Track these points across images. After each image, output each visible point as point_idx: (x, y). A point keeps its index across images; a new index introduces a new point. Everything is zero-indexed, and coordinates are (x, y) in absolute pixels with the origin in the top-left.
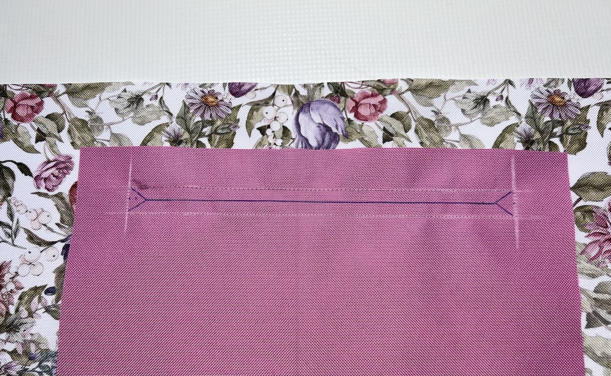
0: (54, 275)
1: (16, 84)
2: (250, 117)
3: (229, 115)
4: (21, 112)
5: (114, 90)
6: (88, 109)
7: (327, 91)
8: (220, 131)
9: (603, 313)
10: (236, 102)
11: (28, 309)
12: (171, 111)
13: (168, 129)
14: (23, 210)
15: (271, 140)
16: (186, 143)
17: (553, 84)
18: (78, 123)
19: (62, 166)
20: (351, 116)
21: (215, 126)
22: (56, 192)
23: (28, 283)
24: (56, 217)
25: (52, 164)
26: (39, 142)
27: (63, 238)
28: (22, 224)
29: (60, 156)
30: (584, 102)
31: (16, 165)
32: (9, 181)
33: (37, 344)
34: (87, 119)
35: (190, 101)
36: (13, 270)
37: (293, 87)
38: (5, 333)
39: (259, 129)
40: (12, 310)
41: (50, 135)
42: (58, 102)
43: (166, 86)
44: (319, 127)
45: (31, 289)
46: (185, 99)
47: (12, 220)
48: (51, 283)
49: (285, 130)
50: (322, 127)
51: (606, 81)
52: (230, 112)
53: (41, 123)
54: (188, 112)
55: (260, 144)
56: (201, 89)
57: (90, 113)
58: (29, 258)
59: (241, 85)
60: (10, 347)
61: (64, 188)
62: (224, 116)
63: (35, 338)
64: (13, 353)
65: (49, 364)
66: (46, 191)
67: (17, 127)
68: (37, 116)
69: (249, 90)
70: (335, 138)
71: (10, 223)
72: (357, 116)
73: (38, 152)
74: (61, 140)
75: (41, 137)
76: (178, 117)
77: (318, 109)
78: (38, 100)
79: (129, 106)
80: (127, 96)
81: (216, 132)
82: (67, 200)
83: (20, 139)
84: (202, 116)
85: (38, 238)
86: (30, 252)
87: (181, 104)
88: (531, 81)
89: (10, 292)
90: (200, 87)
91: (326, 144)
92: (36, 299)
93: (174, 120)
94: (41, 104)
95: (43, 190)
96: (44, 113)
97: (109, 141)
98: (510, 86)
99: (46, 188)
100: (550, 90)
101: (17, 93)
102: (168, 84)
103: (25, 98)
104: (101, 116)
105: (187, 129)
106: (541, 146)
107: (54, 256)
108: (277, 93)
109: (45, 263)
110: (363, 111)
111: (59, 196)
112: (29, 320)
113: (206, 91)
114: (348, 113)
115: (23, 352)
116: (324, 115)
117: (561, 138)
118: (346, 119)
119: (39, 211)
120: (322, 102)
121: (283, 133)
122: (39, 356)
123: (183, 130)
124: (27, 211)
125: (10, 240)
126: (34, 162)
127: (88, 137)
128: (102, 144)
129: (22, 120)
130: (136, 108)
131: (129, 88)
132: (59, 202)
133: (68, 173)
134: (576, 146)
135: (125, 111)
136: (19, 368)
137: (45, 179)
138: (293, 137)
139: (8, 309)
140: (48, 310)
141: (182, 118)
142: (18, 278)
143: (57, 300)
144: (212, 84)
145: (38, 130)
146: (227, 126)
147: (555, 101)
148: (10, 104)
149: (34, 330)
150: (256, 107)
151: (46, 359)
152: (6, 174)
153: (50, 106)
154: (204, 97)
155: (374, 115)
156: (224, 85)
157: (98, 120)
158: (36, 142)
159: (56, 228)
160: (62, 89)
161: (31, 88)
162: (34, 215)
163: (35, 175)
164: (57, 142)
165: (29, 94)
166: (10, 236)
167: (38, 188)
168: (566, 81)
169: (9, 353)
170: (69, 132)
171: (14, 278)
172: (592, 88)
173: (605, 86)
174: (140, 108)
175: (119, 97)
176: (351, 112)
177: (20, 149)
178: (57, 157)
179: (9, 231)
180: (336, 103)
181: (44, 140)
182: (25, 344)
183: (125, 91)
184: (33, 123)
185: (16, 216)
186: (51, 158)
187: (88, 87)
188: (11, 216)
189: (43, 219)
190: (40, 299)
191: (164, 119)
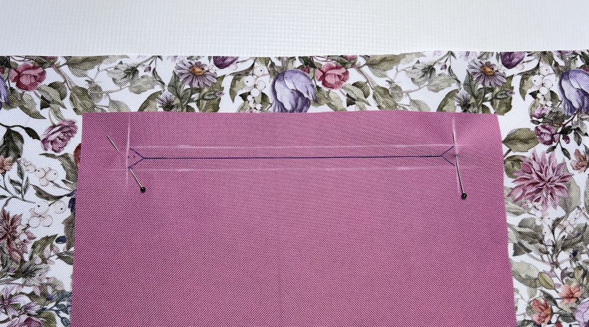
0: (63, 226)
1: (19, 55)
2: (233, 85)
3: (215, 84)
4: (24, 81)
5: (111, 62)
6: (87, 78)
7: (298, 63)
8: (207, 97)
9: (525, 243)
10: (220, 72)
11: (42, 257)
12: (164, 81)
13: (161, 97)
14: (32, 169)
15: (251, 105)
16: (177, 107)
17: (484, 57)
18: (79, 91)
19: (66, 130)
20: (320, 84)
21: (203, 93)
22: (62, 153)
23: (40, 233)
24: (63, 174)
25: (57, 128)
26: (44, 109)
27: (69, 192)
28: (31, 182)
29: (64, 121)
30: (509, 72)
31: (23, 130)
32: (19, 144)
33: (53, 286)
34: (87, 87)
35: (180, 71)
36: (24, 222)
37: (269, 59)
38: (21, 279)
39: (241, 95)
40: (26, 257)
41: (54, 102)
42: (59, 72)
43: (158, 59)
44: (292, 92)
45: (43, 239)
46: (175, 69)
47: (22, 178)
48: (61, 233)
49: (264, 96)
50: (295, 93)
51: (527, 54)
52: (215, 81)
53: (44, 91)
54: (178, 81)
55: (242, 108)
56: (189, 61)
57: (89, 82)
58: (38, 211)
59: (224, 59)
60: (28, 290)
61: (70, 149)
62: (210, 85)
63: (51, 281)
64: (32, 295)
65: (65, 303)
66: (53, 153)
67: (22, 95)
68: (40, 85)
69: (232, 63)
70: (307, 103)
71: (20, 181)
72: (325, 83)
73: (44, 118)
74: (64, 107)
75: (45, 104)
76: (169, 86)
77: (291, 77)
78: (40, 70)
79: (125, 77)
80: (123, 68)
81: (203, 98)
82: (73, 159)
83: (26, 106)
84: (191, 84)
85: (46, 193)
86: (39, 206)
87: (172, 75)
88: (468, 53)
89: (24, 242)
90: (188, 59)
91: (299, 107)
92: (48, 248)
93: (166, 88)
94: (43, 74)
95: (50, 152)
96: (47, 81)
97: (108, 107)
98: (452, 57)
99: (53, 150)
100: (482, 61)
101: (20, 64)
102: (159, 57)
103: (28, 68)
104: (99, 84)
105: (178, 96)
106: (476, 109)
107: (62, 209)
108: (256, 64)
109: (54, 216)
110: (330, 80)
111: (66, 156)
112: (44, 265)
113: (194, 63)
114: (317, 82)
115: (41, 294)
116: (297, 83)
117: (491, 101)
118: (315, 87)
119: (47, 170)
120: (294, 71)
121: (262, 98)
122: (56, 297)
123: (174, 96)
124: (36, 170)
125: (20, 196)
126: (41, 127)
127: (88, 103)
128: (102, 109)
129: (27, 89)
130: (132, 78)
131: (124, 60)
132: (66, 162)
133: (73, 136)
134: (504, 108)
135: (122, 81)
136: (38, 308)
137: (52, 142)
138: (271, 102)
139: (22, 257)
140: (60, 256)
141: (173, 86)
142: (29, 229)
143: (68, 247)
144: (199, 57)
145: (42, 97)
146: (213, 93)
147: (485, 72)
148: (14, 74)
149: (49, 275)
150: (238, 77)
151: (62, 299)
152: (15, 138)
153: (52, 76)
154: (192, 67)
155: (339, 84)
156: (210, 58)
157: (97, 88)
158: (42, 108)
159: (62, 184)
160: (61, 61)
161: (33, 60)
162: (42, 174)
163: (42, 138)
164: (61, 109)
165: (32, 65)
166: (20, 192)
167: (46, 149)
168: (495, 54)
169: (27, 295)
170: (71, 99)
171: (25, 229)
172: (516, 60)
173: (526, 59)
174: (135, 78)
175: (116, 68)
176: (319, 80)
177: (27, 115)
178: (61, 122)
179: (19, 188)
180: (306, 73)
181: (48, 106)
182: (42, 286)
183: (121, 63)
184: (37, 91)
185: (26, 175)
186: (56, 122)
187: (86, 60)
188: (21, 175)
189: (51, 176)
190: (52, 247)
191: (158, 88)
